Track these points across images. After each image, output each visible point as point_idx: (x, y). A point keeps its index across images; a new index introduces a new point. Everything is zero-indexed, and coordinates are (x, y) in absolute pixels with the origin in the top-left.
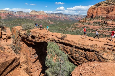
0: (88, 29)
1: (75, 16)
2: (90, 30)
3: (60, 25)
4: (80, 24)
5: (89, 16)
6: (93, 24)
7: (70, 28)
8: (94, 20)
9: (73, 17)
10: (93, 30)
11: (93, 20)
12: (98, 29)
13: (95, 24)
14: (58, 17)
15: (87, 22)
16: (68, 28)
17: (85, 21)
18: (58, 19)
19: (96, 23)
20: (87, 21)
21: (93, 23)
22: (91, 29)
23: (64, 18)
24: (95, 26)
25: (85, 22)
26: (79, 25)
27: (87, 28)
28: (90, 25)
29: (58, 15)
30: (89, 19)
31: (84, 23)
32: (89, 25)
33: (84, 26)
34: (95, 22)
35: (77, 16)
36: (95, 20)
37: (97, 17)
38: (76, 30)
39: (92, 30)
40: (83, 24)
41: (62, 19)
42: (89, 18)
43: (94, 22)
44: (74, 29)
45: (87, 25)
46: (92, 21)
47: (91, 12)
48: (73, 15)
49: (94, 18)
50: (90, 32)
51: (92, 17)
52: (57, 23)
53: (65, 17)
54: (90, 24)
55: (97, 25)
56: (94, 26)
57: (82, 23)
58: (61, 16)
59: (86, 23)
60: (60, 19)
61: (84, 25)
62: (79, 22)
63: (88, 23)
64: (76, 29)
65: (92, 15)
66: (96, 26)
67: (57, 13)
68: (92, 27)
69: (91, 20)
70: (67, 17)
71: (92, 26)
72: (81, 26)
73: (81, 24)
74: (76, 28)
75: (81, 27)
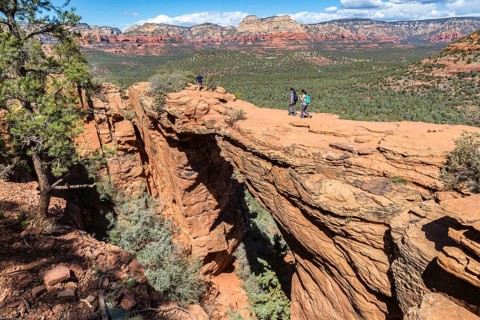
1: (431, 25)
3: (360, 67)
4: (451, 63)
7: (401, 82)
9: (420, 32)
14: (349, 38)
16: (390, 79)
17: (477, 46)
18: (349, 44)
23: (375, 41)
25: (478, 50)
26: (443, 66)
29: (352, 29)
31: (472, 57)
33: (469, 71)
35: (438, 26)
38: (428, 87)
40: (465, 62)
41: (367, 43)
44: (419, 83)
48: (420, 22)
52: (346, 61)
53: (380, 33)
57: (459, 55)
58: (363, 31)
60: (358, 45)
61: (469, 62)
62: (447, 51)
64: (427, 83)
67: (347, 20)
70: (390, 34)
72: (455, 70)
73: (455, 62)
74: (428, 79)
75: (453, 73)
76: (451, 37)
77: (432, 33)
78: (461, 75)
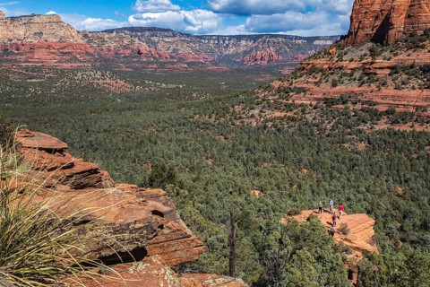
0: (362, 110)
1: (243, 42)
2: (376, 116)
3: (175, 94)
4: (312, 86)
5: (361, 33)
6: (389, 81)
8: (396, 55)
9: (232, 50)
10: (393, 112)
11: (386, 54)
12: (425, 104)
13: (404, 77)
14: (149, 55)
15: (353, 70)
16: (238, 109)
17: (340, 64)
18: (148, 63)
19: (410, 70)
20: (353, 65)
21: (388, 71)
22: (382, 108)
23: (181, 60)
24: (405, 92)
25: (341, 68)
26: (304, 90)
27: (359, 106)
28: (373, 86)
29: (149, 42)
30: (364, 50)
31: (336, 77)
32: (365, 87)
33: (337, 96)
34: (404, 69)
36: (404, 57)
37: (411, 35)
38: (293, 119)
39: (387, 113)
40: (329, 84)
41: (173, 63)
42: (362, 43)
43: (394, 69)
44: (278, 114)
45: (354, 87)
46: (386, 64)
47: (376, 7)
49: (391, 41)
50: (382, 125)
51: (381, 37)
52: (152, 87)
53: (184, 50)
54: (371, 81)
55: (413, 82)
56: (399, 93)
57: (319, 76)
58: (164, 46)
59: (345, 74)
60: (162, 65)
61: (334, 85)
62: (301, 70)
63: (357, 75)
64: (289, 114)
65: (378, 23)
66: (413, 88)
68: (386, 97)
69: (373, 53)
70: (197, 52)
71: (390, 91)
72: (320, 96)
73: (316, 83)
74: (289, 108)
75: (318, 99)
76: (267, 59)
77: (245, 53)
78: (329, 102)
